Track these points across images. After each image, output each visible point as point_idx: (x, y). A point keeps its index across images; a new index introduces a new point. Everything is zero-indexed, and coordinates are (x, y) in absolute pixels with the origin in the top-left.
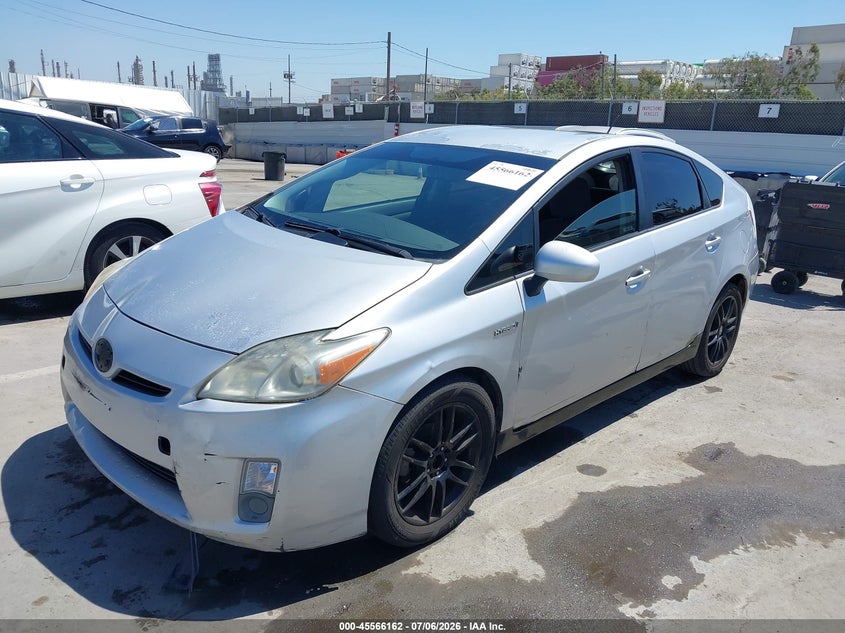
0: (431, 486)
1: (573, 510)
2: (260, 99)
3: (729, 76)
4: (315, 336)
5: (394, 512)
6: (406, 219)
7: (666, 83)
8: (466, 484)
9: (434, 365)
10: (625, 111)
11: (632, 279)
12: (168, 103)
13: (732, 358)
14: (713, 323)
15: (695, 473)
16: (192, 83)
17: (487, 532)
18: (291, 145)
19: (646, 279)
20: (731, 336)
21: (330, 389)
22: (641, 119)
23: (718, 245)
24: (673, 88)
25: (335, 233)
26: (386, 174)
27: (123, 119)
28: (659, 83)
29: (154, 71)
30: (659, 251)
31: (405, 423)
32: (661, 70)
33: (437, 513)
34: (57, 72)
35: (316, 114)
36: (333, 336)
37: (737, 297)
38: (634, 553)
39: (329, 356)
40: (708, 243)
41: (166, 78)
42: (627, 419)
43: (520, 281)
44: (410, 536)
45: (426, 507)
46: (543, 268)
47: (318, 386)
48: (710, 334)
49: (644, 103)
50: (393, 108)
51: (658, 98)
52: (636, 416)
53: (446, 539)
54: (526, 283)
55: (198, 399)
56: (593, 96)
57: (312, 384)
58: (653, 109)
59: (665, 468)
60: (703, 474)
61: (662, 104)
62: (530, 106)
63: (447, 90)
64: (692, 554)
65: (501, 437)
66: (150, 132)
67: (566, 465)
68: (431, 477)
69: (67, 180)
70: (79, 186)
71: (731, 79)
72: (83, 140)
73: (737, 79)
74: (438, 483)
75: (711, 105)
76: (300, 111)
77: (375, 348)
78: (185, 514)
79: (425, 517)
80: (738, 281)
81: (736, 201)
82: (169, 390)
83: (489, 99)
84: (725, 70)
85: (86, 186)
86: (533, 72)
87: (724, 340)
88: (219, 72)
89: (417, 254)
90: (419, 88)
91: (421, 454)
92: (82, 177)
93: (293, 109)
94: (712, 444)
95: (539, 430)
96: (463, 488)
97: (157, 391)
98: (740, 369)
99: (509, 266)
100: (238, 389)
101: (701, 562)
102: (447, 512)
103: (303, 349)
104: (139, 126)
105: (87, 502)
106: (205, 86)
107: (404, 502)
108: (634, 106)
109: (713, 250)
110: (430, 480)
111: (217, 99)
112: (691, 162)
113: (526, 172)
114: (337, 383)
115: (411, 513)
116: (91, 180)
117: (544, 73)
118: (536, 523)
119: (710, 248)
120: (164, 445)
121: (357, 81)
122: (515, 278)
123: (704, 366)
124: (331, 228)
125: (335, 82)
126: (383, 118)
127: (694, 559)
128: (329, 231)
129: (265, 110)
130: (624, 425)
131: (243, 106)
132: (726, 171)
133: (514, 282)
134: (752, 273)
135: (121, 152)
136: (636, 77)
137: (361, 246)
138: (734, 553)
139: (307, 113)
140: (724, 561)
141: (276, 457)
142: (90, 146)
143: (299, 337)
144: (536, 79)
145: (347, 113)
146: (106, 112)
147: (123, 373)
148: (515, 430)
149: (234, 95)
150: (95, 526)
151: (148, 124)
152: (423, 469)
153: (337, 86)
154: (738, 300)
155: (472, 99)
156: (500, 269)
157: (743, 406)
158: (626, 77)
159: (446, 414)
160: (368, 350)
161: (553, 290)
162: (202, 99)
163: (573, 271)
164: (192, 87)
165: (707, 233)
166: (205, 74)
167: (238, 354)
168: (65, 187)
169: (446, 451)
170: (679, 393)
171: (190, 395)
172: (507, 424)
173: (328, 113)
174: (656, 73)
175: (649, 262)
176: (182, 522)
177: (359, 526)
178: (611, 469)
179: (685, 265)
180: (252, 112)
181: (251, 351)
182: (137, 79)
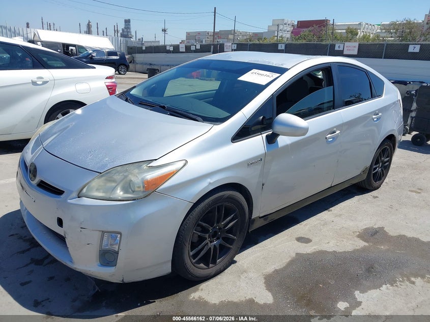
0: (210, 248)
1: (292, 263)
2: (148, 42)
3: (394, 31)
4: (144, 164)
5: (189, 262)
6: (207, 102)
7: (360, 34)
8: (231, 246)
9: (211, 182)
10: (337, 48)
11: (329, 135)
12: (102, 43)
13: (387, 180)
14: (376, 161)
15: (361, 244)
16: (116, 34)
17: (242, 273)
18: (163, 65)
19: (337, 136)
20: (386, 168)
21: (150, 194)
22: (345, 53)
23: (380, 118)
24: (364, 37)
25: (163, 107)
26: (211, 80)
27: (79, 51)
28: (357, 34)
29: (98, 28)
30: (345, 121)
31: (194, 213)
32: (358, 27)
33: (214, 262)
34: (49, 28)
35: (176, 49)
36: (154, 164)
37: (390, 147)
38: (323, 288)
39: (151, 176)
40: (374, 117)
41: (103, 32)
42: (326, 212)
43: (264, 135)
44: (198, 275)
45: (208, 259)
46: (277, 128)
47: (143, 192)
48: (374, 167)
49: (347, 44)
50: (215, 46)
51: (355, 41)
52: (331, 211)
53: (219, 276)
54: (267, 136)
55: (79, 197)
56: (322, 40)
57: (140, 191)
58: (352, 47)
59: (345, 240)
60: (366, 244)
61: (357, 44)
62: (286, 46)
63: (245, 37)
64: (356, 290)
65: (252, 221)
66: (91, 58)
67: (291, 236)
68: (211, 242)
69: (35, 80)
70: (41, 83)
71: (395, 33)
72: (45, 59)
73: (398, 33)
74: (215, 246)
75: (383, 45)
76: (168, 48)
77: (178, 171)
78: (71, 261)
79: (207, 265)
80: (391, 138)
81: (391, 95)
82: (64, 192)
83: (265, 42)
84: (393, 27)
85: (45, 83)
86: (290, 29)
87: (382, 170)
88: (129, 28)
89: (206, 119)
90: (231, 37)
91: (205, 230)
92: (43, 78)
93: (165, 47)
94: (372, 228)
95: (276, 217)
96: (229, 249)
97: (58, 192)
98: (391, 186)
99: (259, 127)
100: (100, 192)
101: (361, 294)
102: (220, 262)
103: (136, 171)
104: (86, 55)
105: (28, 250)
106: (122, 36)
107: (194, 256)
108: (342, 46)
109: (376, 121)
110: (209, 244)
111: (127, 42)
112: (367, 73)
113: (270, 75)
114: (155, 191)
115: (199, 262)
116: (48, 80)
117: (295, 29)
118: (270, 269)
119: (375, 120)
120: (60, 222)
121: (199, 33)
122: (261, 134)
123: (370, 184)
124: (162, 105)
125: (188, 34)
126: (210, 52)
127: (357, 293)
128: (161, 107)
129: (151, 47)
130: (324, 215)
131: (140, 46)
132: (390, 80)
133: (261, 136)
134: (399, 134)
135: (64, 65)
136: (345, 31)
137: (177, 115)
138: (380, 289)
139: (172, 49)
140: (374, 293)
141: (118, 231)
142: (49, 62)
143: (135, 164)
144: (292, 32)
145: (192, 49)
146: (70, 48)
147: (42, 182)
148: (260, 218)
149: (137, 40)
150: (31, 263)
151: (91, 54)
152: (206, 239)
153: (189, 35)
154: (391, 149)
155: (258, 42)
156: (253, 129)
157: (391, 207)
158: (339, 31)
159: (219, 209)
160: (173, 172)
161: (283, 141)
162: (119, 42)
163: (294, 130)
164: (116, 36)
165: (374, 111)
166: (123, 29)
167: (101, 173)
168: (34, 83)
169: (220, 229)
170: (356, 198)
171: (75, 194)
172: (255, 215)
173: (182, 49)
174: (355, 29)
175: (339, 127)
176: (69, 264)
177: (167, 269)
178: (315, 239)
179: (359, 129)
180: (144, 48)
181: (108, 172)
182: (89, 32)
